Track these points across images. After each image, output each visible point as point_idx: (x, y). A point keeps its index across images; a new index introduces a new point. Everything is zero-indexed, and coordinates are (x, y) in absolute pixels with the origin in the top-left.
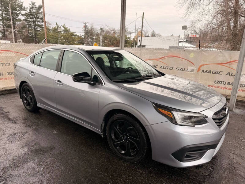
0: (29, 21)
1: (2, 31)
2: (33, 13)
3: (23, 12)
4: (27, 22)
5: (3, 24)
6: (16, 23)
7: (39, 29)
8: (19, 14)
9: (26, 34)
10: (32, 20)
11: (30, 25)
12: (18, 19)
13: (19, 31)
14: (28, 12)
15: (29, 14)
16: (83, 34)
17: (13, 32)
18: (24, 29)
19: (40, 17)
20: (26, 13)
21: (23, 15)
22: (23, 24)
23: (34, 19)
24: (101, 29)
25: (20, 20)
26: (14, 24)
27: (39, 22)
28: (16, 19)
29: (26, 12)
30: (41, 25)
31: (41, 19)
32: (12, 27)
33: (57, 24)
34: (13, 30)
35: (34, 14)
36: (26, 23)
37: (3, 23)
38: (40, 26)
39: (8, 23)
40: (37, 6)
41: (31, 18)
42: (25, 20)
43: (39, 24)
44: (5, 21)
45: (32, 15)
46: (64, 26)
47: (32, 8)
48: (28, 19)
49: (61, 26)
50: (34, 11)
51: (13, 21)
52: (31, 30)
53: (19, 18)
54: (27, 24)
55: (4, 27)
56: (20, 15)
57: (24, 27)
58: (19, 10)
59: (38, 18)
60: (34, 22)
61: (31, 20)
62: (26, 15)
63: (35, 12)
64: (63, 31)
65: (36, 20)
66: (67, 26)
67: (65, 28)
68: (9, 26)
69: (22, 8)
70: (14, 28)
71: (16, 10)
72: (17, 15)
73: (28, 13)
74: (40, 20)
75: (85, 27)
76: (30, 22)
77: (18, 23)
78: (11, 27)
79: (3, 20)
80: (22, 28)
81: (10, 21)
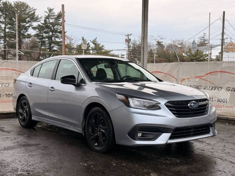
0: (42, 36)
1: (3, 53)
2: (49, 24)
3: (35, 24)
4: (40, 39)
5: (5, 43)
6: (23, 40)
7: (56, 48)
8: (29, 27)
10: (47, 35)
11: (44, 42)
12: (26, 34)
14: (42, 23)
15: (43, 27)
17: (17, 54)
19: (59, 30)
20: (39, 25)
21: (34, 28)
22: (33, 42)
23: (51, 33)
24: (159, 43)
25: (29, 36)
26: (20, 42)
27: (57, 37)
28: (24, 35)
29: (39, 23)
30: (60, 42)
32: (17, 47)
33: (83, 38)
34: (17, 50)
35: (51, 26)
36: (38, 40)
37: (5, 41)
38: (57, 43)
39: (12, 40)
40: (56, 14)
41: (45, 33)
42: (37, 35)
43: (58, 40)
44: (7, 39)
45: (47, 27)
46: (93, 42)
47: (48, 17)
48: (41, 33)
49: (89, 42)
50: (51, 21)
51: (19, 37)
52: (44, 50)
53: (28, 32)
54: (39, 42)
55: (5, 48)
56: (31, 28)
57: (34, 46)
58: (29, 22)
59: (56, 31)
60: (50, 38)
61: (45, 35)
62: (40, 28)
63: (52, 23)
64: (93, 49)
65: (52, 34)
66: (98, 41)
67: (95, 44)
68: (13, 46)
69: (33, 18)
70: (20, 48)
71: (26, 22)
72: (26, 29)
73: (42, 25)
74: (59, 34)
75: (128, 41)
76: (45, 38)
77: (27, 40)
78: (15, 48)
79: (5, 37)
80: (32, 48)
81: (15, 38)
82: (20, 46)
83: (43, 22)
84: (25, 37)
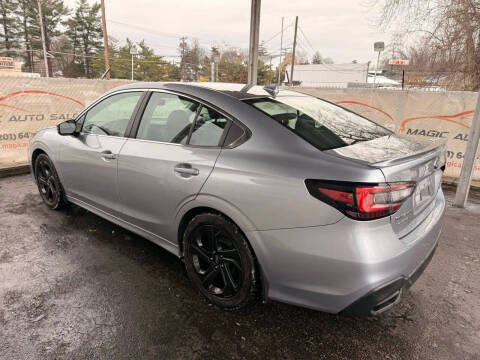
0: (75, 34)
1: (26, 55)
2: (82, 19)
3: (65, 18)
4: (72, 38)
5: (27, 41)
6: (51, 38)
7: (93, 50)
8: (56, 21)
9: (70, 59)
10: (81, 33)
11: (78, 42)
12: (54, 31)
13: (56, 55)
15: (75, 22)
16: (179, 60)
17: (45, 57)
18: (66, 50)
19: (96, 28)
20: (70, 20)
21: (64, 23)
22: (64, 41)
23: (86, 32)
24: (214, 50)
25: (58, 34)
26: (47, 41)
27: (94, 36)
29: (70, 17)
30: (98, 43)
31: (98, 30)
32: (44, 46)
33: (128, 40)
34: (45, 53)
35: (85, 21)
36: (69, 39)
37: (26, 38)
38: (95, 44)
39: (37, 39)
40: (91, 5)
41: (78, 30)
42: (68, 33)
43: (95, 40)
44: (30, 36)
45: (81, 23)
46: (140, 45)
47: (80, 10)
48: (73, 30)
49: (135, 44)
50: (85, 15)
51: (45, 35)
52: (79, 52)
53: (56, 29)
54: (72, 42)
55: (28, 48)
56: (59, 23)
57: (65, 47)
58: (57, 14)
59: (92, 29)
60: (85, 37)
61: (78, 33)
62: (70, 23)
63: (86, 18)
64: (140, 54)
65: (88, 33)
66: (147, 44)
67: (143, 48)
68: (38, 46)
69: (61, 10)
70: (48, 50)
71: (52, 14)
72: (53, 23)
73: (73, 19)
74: (96, 33)
75: (183, 45)
76: (78, 37)
77: (55, 39)
78: (41, 48)
79: (26, 33)
80: (63, 49)
81: (40, 35)
82: (47, 46)
83: (74, 16)
84: (52, 34)
